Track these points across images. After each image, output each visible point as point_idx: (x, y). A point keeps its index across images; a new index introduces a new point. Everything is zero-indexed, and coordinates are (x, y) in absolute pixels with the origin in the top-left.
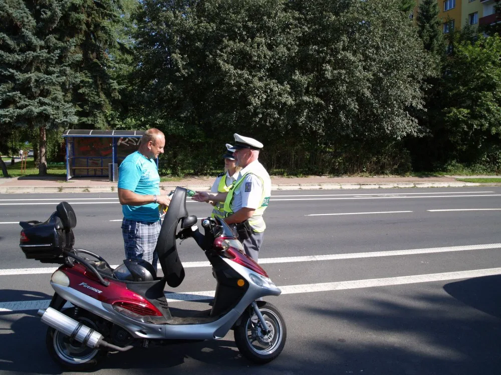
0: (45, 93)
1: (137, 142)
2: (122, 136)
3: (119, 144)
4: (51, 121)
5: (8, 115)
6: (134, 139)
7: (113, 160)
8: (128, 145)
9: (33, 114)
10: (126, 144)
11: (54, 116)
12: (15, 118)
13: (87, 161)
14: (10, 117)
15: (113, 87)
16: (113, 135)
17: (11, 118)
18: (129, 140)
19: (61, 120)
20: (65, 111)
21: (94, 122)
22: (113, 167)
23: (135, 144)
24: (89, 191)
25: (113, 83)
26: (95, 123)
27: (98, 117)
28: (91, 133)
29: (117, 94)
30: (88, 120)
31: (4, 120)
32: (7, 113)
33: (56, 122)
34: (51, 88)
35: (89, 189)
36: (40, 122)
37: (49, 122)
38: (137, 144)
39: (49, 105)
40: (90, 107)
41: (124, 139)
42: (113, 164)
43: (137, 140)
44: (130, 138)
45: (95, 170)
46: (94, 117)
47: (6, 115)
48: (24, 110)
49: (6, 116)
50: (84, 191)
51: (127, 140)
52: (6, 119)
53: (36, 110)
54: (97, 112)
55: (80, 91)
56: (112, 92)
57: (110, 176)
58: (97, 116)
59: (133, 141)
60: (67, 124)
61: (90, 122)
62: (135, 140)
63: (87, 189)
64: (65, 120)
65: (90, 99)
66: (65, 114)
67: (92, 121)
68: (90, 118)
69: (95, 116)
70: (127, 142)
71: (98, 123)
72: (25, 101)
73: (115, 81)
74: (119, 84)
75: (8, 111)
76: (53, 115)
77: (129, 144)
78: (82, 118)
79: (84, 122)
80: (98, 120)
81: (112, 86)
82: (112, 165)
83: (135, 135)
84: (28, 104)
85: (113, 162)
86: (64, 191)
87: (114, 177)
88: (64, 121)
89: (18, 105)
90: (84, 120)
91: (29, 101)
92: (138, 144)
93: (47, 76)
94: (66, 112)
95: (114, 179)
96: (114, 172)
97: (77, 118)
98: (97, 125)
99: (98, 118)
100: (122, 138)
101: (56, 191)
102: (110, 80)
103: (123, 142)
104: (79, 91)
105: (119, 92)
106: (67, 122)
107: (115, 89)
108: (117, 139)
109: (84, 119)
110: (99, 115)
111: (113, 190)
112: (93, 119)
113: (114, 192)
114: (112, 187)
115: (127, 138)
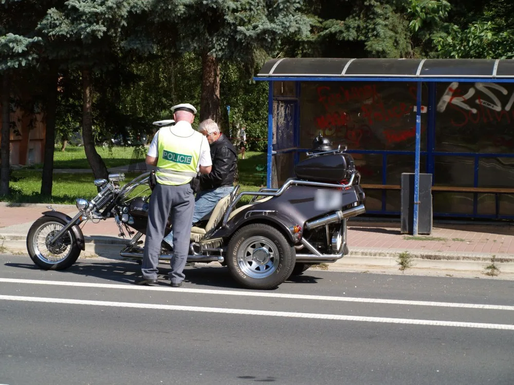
1: (505, 102)
2: (454, 77)
3: (442, 107)
4: (227, 31)
5: (102, 14)
6: (490, 89)
7: (418, 162)
8: (474, 111)
9: (173, 10)
10: (466, 107)
11: (238, 14)
12: (124, 23)
14: (105, 20)
16: (418, 74)
17: (112, 23)
18: (479, 94)
19: (255, 27)
21: (366, 35)
22: (417, 186)
23: (498, 108)
26: (368, 38)
27: (378, 15)
28: (346, 69)
31: (88, 30)
32: (100, 9)
33: (241, 32)
36: (195, 35)
37: (224, 35)
38: (503, 106)
41: (464, 87)
42: (417, 173)
43: (505, 92)
44: (480, 87)
46: (367, 18)
47: (96, 14)
51: (471, 92)
52: (95, 27)
57: (404, 216)
58: (374, 13)
59: (491, 95)
60: (274, 39)
61: (352, 35)
62: (497, 93)
64: (269, 26)
67: (358, 29)
68: (353, 22)
70: (470, 102)
71: (377, 36)
76: (235, 11)
77: (477, 107)
78: (328, 22)
79: (332, 35)
80: (379, 28)
82: (412, 178)
83: (494, 74)
85: (418, 169)
87: (416, 220)
88: (265, 31)
90: (333, 30)
92: (508, 108)
95: (416, 228)
96: (417, 201)
97: (312, 20)
98: (374, 45)
99: (379, 20)
100: (455, 86)
103: (457, 101)
106: (273, 33)
108: (434, 90)
109: (335, 26)
110: (379, 11)
111: (403, 265)
112: (362, 24)
113: (407, 272)
114: (402, 256)
115: (472, 85)
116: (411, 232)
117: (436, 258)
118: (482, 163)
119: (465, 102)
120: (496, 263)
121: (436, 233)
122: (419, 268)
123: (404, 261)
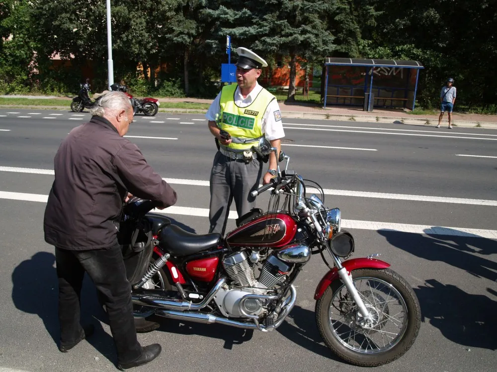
0: (306, 21)
1: (389, 72)
3: (370, 73)
5: (275, 43)
6: (385, 68)
7: (371, 90)
9: (298, 42)
10: (377, 73)
11: (315, 44)
13: (338, 90)
14: (276, 45)
15: (371, 14)
16: (374, 64)
17: (278, 46)
18: (381, 70)
19: (322, 48)
20: (324, 38)
21: (348, 50)
22: (370, 97)
23: (387, 74)
24: (354, 120)
25: (371, 9)
26: (349, 52)
27: (352, 45)
28: (352, 62)
29: (373, 20)
30: (342, 48)
33: (318, 50)
34: (311, 16)
35: (355, 118)
37: (309, 50)
38: (388, 73)
39: (310, 32)
40: (345, 34)
41: (377, 68)
42: (370, 93)
43: (389, 69)
44: (382, 68)
45: (345, 99)
46: (348, 45)
48: (290, 38)
49: (273, 44)
50: (350, 119)
51: (379, 69)
52: (273, 47)
53: (301, 38)
54: (350, 39)
55: (337, 18)
56: (368, 20)
57: (365, 106)
59: (385, 70)
61: (344, 51)
62: (387, 70)
63: (352, 118)
64: (326, 48)
65: (344, 27)
66: (325, 43)
67: (345, 48)
68: (344, 46)
69: (348, 43)
70: (379, 72)
71: (352, 51)
72: (289, 29)
73: (372, 7)
74: (377, 10)
75: (274, 40)
76: (314, 42)
77: (381, 74)
78: (338, 46)
79: (338, 50)
80: (352, 49)
81: (370, 12)
82: (369, 95)
84: (292, 32)
86: (331, 118)
87: (369, 107)
88: (325, 50)
89: (283, 33)
91: (293, 29)
92: (389, 74)
93: (312, 4)
94: (325, 40)
95: (369, 109)
96: (370, 101)
97: (334, 46)
98: (351, 54)
99: (352, 46)
100: (374, 67)
101: (323, 118)
102: (367, 6)
103: (374, 72)
104: (335, 19)
105: (375, 18)
106: (328, 50)
107: (372, 15)
108: (368, 68)
110: (352, 43)
111: (377, 120)
112: (346, 47)
113: (379, 122)
114: (376, 117)
115: (379, 67)
116: (367, 110)
117: (387, 118)
118: (381, 90)
119: (378, 72)
120: (403, 120)
121: (374, 111)
122: (382, 121)
123: (377, 119)
